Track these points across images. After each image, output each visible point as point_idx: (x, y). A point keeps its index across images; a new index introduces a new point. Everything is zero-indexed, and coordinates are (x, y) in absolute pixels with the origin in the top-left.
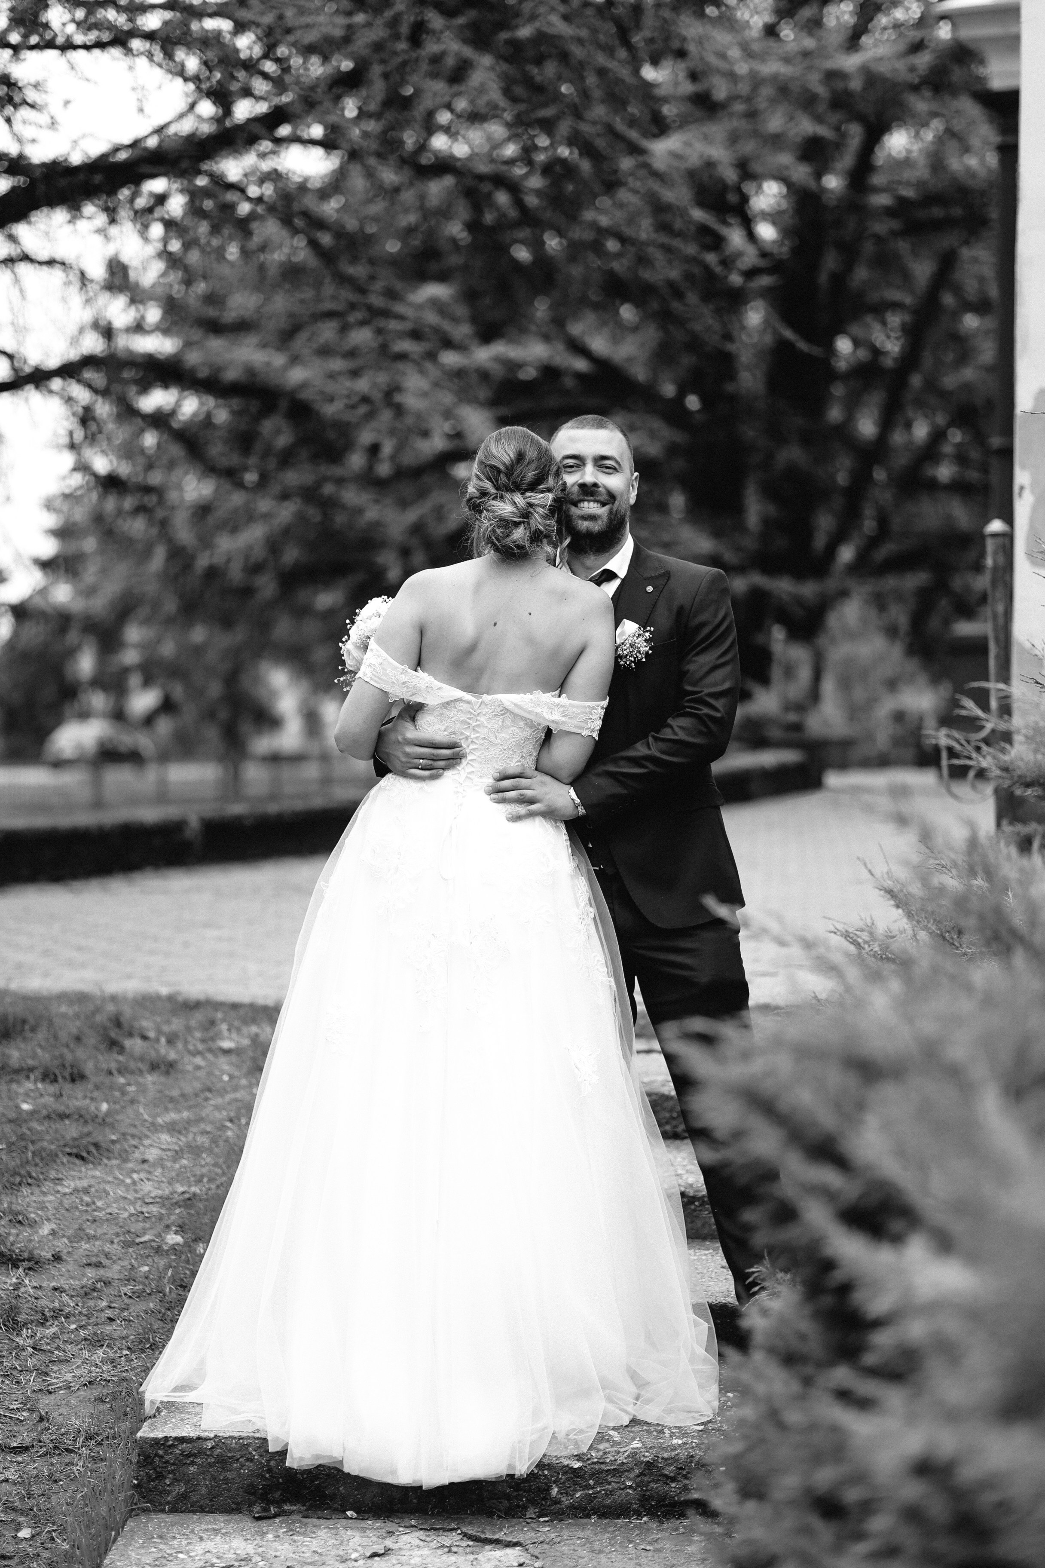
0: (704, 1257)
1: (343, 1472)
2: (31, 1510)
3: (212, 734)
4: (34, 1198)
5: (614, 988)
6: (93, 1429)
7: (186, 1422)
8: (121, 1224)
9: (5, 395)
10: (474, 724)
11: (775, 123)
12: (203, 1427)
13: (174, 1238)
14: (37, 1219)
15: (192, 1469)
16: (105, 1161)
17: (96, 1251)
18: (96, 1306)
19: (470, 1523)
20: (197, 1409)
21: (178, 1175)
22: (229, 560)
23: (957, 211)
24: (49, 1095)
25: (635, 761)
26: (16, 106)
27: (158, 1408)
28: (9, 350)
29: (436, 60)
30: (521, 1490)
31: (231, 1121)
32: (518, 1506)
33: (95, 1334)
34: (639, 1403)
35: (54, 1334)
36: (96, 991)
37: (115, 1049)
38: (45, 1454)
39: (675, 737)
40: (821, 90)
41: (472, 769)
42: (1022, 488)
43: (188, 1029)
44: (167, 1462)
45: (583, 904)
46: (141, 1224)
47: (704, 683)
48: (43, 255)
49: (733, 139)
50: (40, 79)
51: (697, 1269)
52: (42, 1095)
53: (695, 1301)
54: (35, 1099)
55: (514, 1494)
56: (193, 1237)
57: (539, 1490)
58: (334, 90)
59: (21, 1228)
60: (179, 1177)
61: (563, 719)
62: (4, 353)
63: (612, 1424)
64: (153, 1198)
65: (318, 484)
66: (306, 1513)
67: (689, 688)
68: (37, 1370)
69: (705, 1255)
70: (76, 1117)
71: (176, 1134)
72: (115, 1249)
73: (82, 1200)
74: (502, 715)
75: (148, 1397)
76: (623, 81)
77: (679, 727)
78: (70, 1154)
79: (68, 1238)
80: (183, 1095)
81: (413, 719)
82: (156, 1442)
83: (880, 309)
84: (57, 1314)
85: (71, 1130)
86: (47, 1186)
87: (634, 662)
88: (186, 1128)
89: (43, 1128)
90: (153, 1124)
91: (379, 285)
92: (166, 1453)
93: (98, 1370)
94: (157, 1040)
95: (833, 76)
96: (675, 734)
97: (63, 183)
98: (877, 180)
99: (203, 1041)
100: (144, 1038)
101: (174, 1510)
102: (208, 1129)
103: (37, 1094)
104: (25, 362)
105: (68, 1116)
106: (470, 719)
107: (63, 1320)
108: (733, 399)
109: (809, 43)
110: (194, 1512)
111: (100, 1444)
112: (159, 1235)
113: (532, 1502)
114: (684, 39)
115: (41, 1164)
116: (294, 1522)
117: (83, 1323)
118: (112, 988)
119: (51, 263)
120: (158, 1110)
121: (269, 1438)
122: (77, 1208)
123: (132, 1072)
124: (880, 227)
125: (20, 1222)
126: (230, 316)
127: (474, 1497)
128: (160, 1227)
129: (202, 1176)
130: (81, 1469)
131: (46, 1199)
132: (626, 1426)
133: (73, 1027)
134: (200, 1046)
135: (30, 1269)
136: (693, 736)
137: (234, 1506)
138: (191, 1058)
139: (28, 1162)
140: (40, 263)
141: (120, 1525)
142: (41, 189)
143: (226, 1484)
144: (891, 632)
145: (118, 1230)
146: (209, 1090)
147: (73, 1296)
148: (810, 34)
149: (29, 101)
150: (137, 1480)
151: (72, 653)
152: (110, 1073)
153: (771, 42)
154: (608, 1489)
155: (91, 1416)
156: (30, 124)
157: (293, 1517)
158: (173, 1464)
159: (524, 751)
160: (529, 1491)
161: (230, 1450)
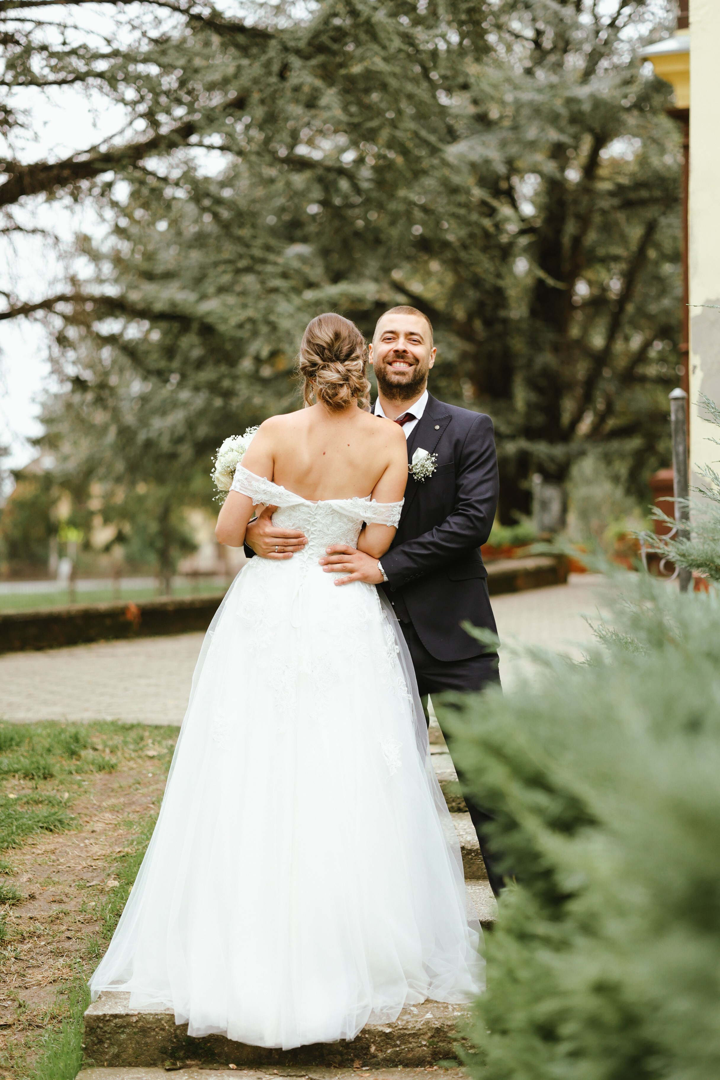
0: (478, 891)
1: (227, 1038)
2: (12, 1067)
3: (152, 558)
4: (16, 857)
5: (412, 701)
6: (56, 1012)
7: (119, 1004)
8: (76, 874)
9: (5, 322)
10: (313, 521)
11: (532, 133)
12: (130, 1007)
13: (113, 883)
14: (19, 871)
15: (122, 1036)
16: (66, 832)
17: (59, 892)
18: (59, 929)
19: (315, 1071)
20: (127, 996)
21: (116, 841)
22: (160, 435)
23: (657, 193)
24: (29, 788)
25: (423, 545)
26: (11, 126)
27: (100, 995)
28: (6, 290)
29: (297, 89)
30: (350, 1048)
31: (153, 803)
32: (348, 1060)
33: (58, 948)
34: (431, 988)
35: (30, 948)
36: (63, 720)
37: (74, 757)
38: (23, 1029)
39: (451, 530)
40: (564, 111)
41: (312, 552)
42: (695, 367)
43: (125, 743)
44: (105, 1032)
45: (390, 643)
46: (91, 874)
47: (472, 494)
48: (29, 225)
49: (503, 144)
50: (27, 107)
51: (472, 898)
52: (23, 788)
53: (470, 919)
54: (18, 791)
55: (345, 1051)
56: (126, 882)
57: (362, 1048)
58: (227, 110)
59: (8, 877)
60: (117, 841)
61: (374, 516)
62: (4, 294)
63: (412, 1003)
64: (99, 856)
65: (220, 379)
66: (201, 1066)
67: (463, 496)
68: (18, 973)
69: (479, 889)
70: (46, 802)
71: (116, 813)
72: (72, 891)
73: (50, 859)
74: (332, 514)
75: (93, 988)
76: (425, 103)
77: (455, 523)
78: (42, 827)
79: (40, 883)
80: (121, 787)
81: (271, 518)
82: (98, 1018)
83: (606, 260)
84: (32, 935)
85: (43, 811)
86: (26, 849)
87: (424, 477)
88: (122, 809)
89: (24, 810)
90: (99, 806)
91: (259, 242)
92: (105, 1025)
93: (59, 972)
94: (104, 751)
95: (570, 101)
96: (451, 527)
97: (42, 176)
98: (603, 172)
99: (135, 751)
100: (95, 749)
101: (111, 1065)
102: (138, 809)
103: (20, 788)
104: (18, 299)
105: (41, 802)
106: (310, 517)
107: (36, 939)
108: (505, 321)
109: (554, 79)
110: (124, 1066)
111: (60, 1022)
112: (103, 881)
113: (357, 1056)
114: (467, 75)
115: (22, 835)
116: (193, 1072)
117: (50, 941)
118: (74, 717)
119: (34, 231)
120: (103, 797)
121: (175, 1014)
122: (46, 863)
123: (86, 772)
124: (605, 204)
125: (7, 873)
126: (160, 269)
127: (317, 1053)
128: (104, 875)
129: (133, 841)
130: (47, 1039)
131: (25, 858)
132: (422, 1004)
133: (46, 743)
134: (133, 755)
135: (13, 905)
136: (464, 530)
137: (152, 1062)
138: (127, 763)
139: (13, 833)
140: (27, 232)
141: (73, 1076)
142: (27, 180)
143: (147, 1046)
144: (616, 479)
145: (75, 878)
146: (139, 783)
147: (43, 923)
148: (555, 72)
149: (20, 122)
150: (85, 1044)
151: (54, 502)
152: (71, 773)
153: (529, 79)
154: (409, 1047)
155: (55, 1003)
156: (20, 138)
157: (193, 1069)
158: (110, 1033)
159: (348, 538)
160: (355, 1049)
161: (148, 1023)
